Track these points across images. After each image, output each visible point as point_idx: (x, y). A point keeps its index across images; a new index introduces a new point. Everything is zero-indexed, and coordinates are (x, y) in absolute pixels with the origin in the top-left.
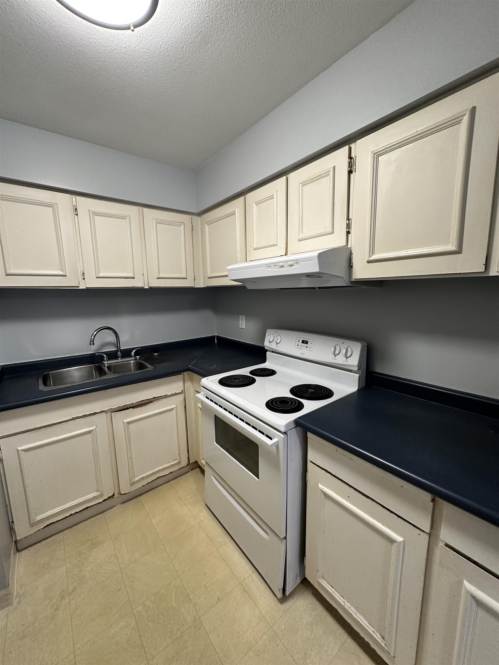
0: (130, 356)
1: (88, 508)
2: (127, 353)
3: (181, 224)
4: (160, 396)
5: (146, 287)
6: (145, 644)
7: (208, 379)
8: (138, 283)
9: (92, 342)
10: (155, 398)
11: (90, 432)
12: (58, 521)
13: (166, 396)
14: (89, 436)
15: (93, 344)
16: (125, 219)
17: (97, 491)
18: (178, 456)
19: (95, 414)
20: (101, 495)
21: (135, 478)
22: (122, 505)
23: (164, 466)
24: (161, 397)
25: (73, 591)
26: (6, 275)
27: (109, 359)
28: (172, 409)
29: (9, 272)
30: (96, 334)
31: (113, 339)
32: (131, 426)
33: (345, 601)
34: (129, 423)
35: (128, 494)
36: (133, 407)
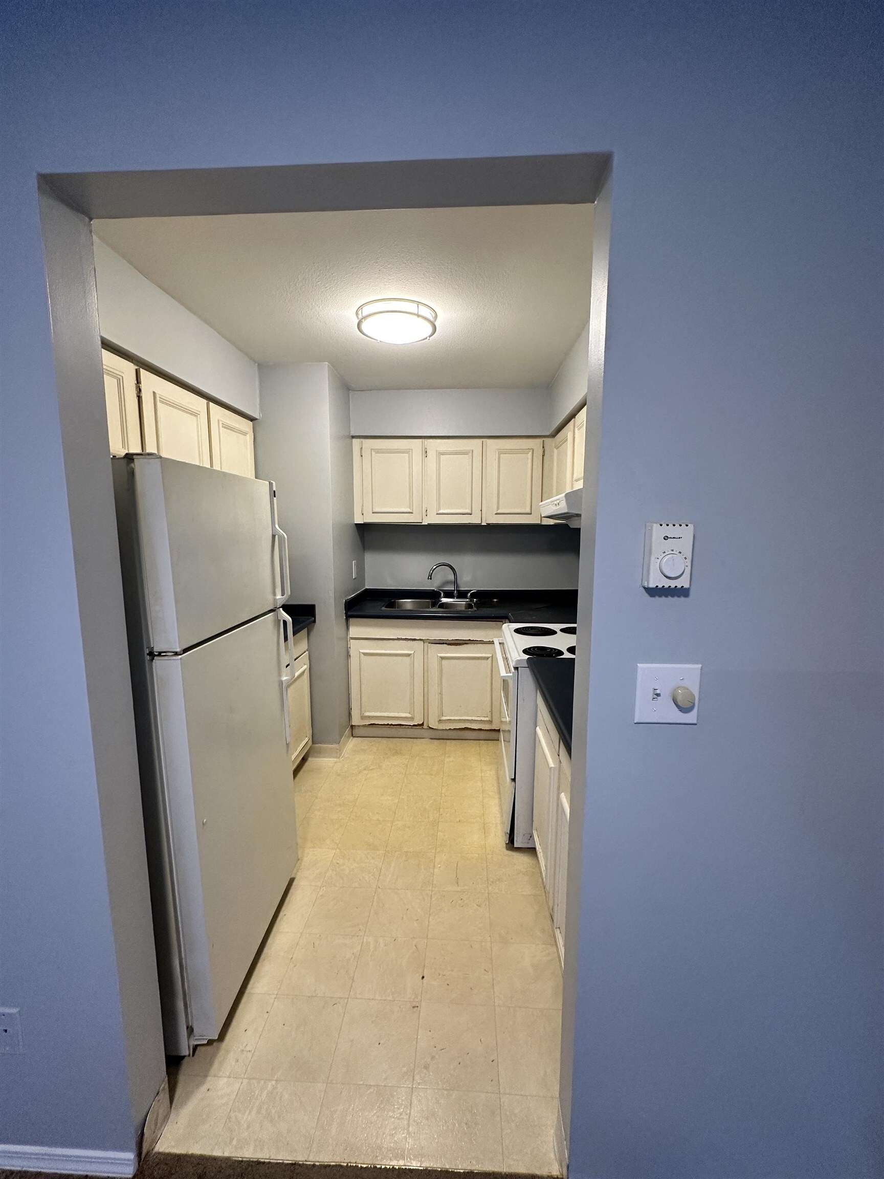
0: (466, 597)
1: (400, 725)
2: (462, 594)
3: (528, 451)
4: (476, 640)
5: (484, 524)
6: (397, 812)
7: (508, 625)
8: (474, 520)
9: (430, 577)
10: (470, 640)
11: (409, 655)
12: (378, 724)
13: (482, 642)
14: (407, 659)
15: (431, 579)
16: (467, 454)
17: (410, 713)
18: (489, 714)
19: (415, 640)
20: (412, 719)
21: (443, 716)
22: (430, 740)
23: (474, 718)
24: (476, 642)
25: (371, 770)
26: (373, 513)
27: (445, 597)
28: (488, 658)
29: (374, 511)
30: (435, 568)
31: (451, 577)
32: (444, 662)
33: (540, 848)
34: (442, 658)
35: (436, 732)
36: (448, 644)
